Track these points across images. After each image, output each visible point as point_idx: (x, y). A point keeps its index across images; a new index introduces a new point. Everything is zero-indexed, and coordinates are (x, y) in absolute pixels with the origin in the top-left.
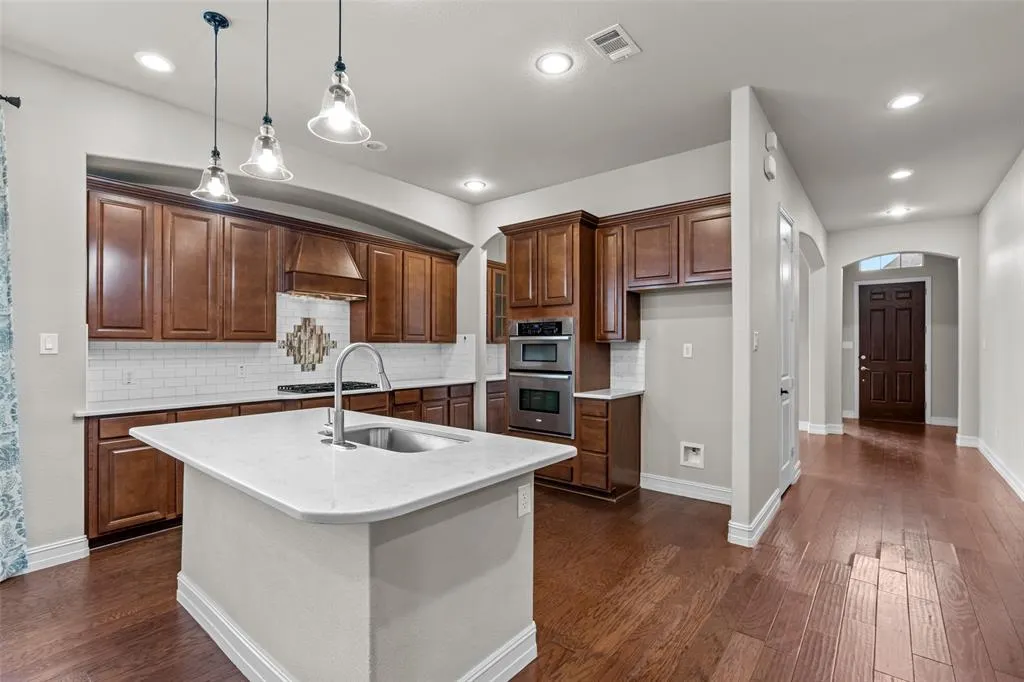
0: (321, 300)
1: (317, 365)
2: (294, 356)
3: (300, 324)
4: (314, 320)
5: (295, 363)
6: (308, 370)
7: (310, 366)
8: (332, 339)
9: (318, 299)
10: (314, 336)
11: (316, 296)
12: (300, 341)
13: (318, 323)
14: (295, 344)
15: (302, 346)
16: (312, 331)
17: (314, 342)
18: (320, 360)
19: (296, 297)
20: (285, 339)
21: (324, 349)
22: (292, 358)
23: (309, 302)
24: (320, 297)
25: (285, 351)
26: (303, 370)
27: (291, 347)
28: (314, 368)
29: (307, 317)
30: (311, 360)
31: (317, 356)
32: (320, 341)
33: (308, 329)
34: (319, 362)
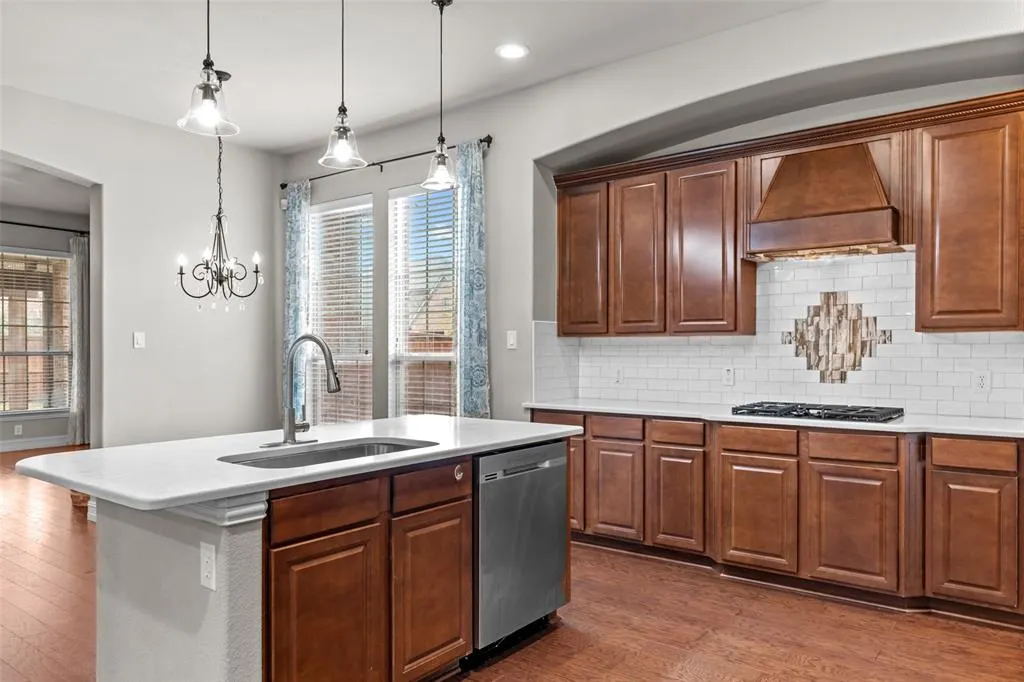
0: (860, 256)
1: (850, 374)
2: (808, 356)
3: (818, 303)
4: (845, 294)
5: (810, 367)
6: (833, 381)
7: (837, 375)
8: (880, 327)
9: (854, 257)
10: (844, 322)
11: (850, 252)
12: (818, 332)
13: (852, 300)
14: (810, 337)
15: (822, 341)
16: (840, 313)
17: (844, 334)
18: (856, 366)
19: (811, 260)
20: (792, 330)
21: (864, 344)
22: (803, 360)
23: (834, 264)
24: (857, 252)
25: (792, 347)
26: (823, 379)
27: (801, 341)
28: (843, 378)
29: (830, 290)
30: (838, 364)
31: (850, 357)
32: (855, 331)
33: (834, 311)
34: (854, 367)
